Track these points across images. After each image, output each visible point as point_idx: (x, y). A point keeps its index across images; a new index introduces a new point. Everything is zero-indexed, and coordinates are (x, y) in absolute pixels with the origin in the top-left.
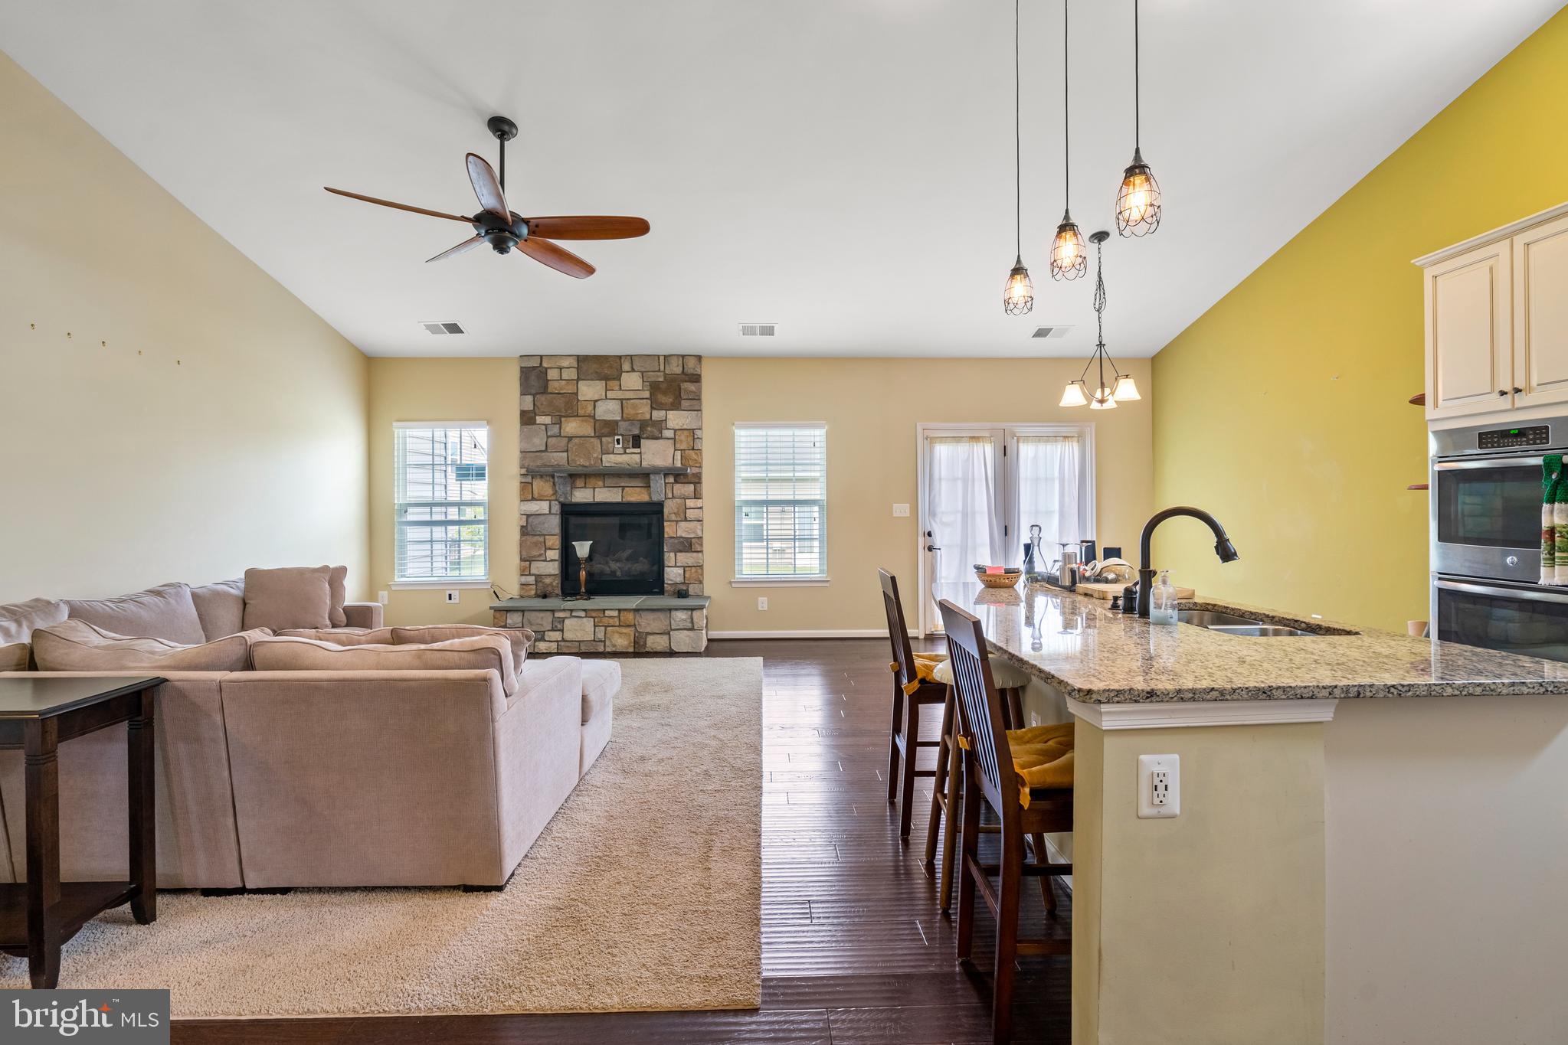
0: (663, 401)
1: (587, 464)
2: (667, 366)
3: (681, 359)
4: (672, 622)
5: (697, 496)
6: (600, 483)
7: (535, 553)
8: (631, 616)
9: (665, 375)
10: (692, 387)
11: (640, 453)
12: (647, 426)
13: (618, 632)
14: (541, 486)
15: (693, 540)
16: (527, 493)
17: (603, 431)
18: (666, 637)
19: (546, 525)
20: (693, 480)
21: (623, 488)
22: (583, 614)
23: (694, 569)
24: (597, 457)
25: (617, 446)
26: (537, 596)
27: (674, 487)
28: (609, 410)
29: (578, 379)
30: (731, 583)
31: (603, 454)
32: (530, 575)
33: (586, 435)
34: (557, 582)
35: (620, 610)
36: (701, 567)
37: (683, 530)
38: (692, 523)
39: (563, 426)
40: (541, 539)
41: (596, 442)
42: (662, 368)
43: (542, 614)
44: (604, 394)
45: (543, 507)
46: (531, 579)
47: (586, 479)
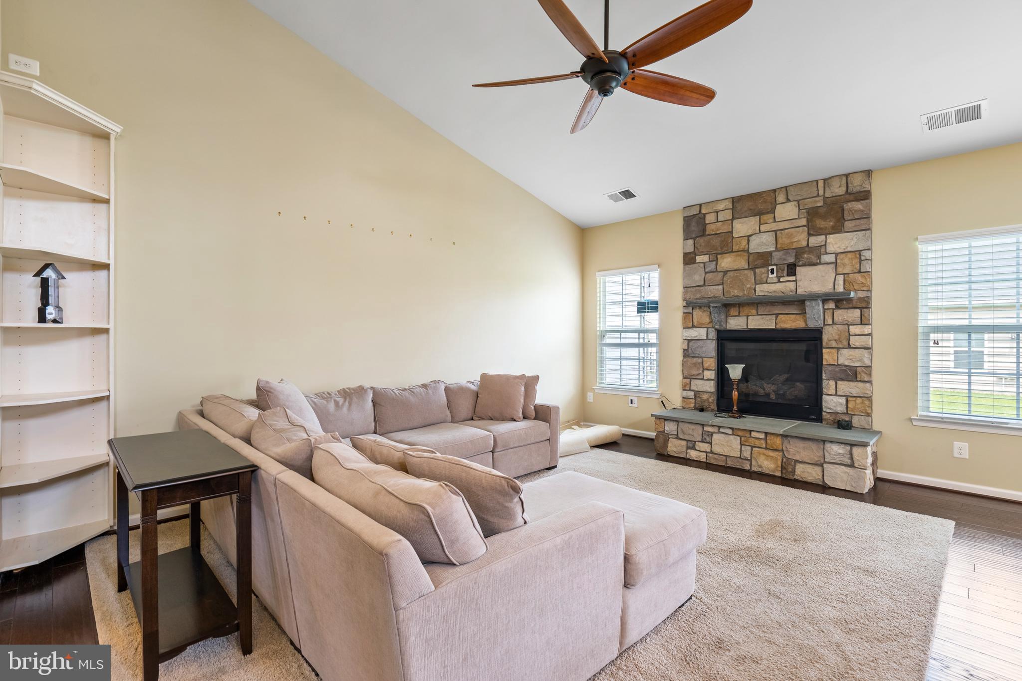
0: (822, 226)
1: (741, 294)
2: (827, 189)
3: (844, 179)
4: (826, 454)
5: (864, 321)
6: (754, 312)
7: (694, 372)
8: (778, 441)
9: (825, 198)
10: (858, 206)
11: (796, 281)
12: (804, 253)
13: (764, 454)
14: (700, 316)
15: (858, 369)
16: (689, 322)
17: (756, 263)
18: (819, 469)
19: (704, 349)
20: (859, 305)
21: (777, 315)
22: (730, 432)
23: (859, 401)
24: (750, 288)
25: (770, 276)
26: (696, 408)
27: (835, 313)
28: (763, 243)
29: (732, 220)
30: (911, 420)
31: (756, 284)
32: (690, 390)
33: (740, 268)
34: (712, 398)
35: (766, 434)
36: (870, 398)
37: (846, 358)
38: (857, 351)
39: (719, 263)
40: (700, 361)
41: (750, 274)
42: (821, 192)
43: (693, 427)
44: (758, 228)
45: (701, 333)
46: (691, 394)
47: (739, 307)
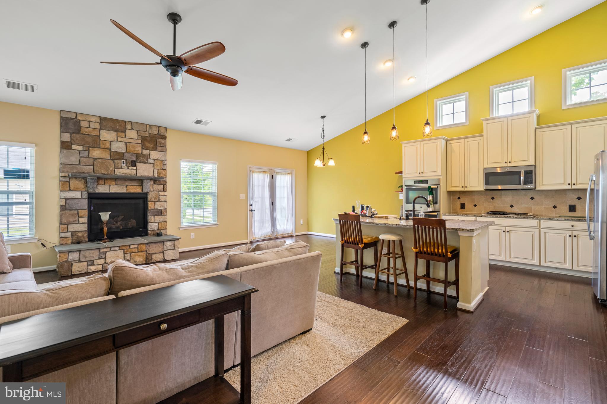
0: (148, 146)
1: (106, 173)
2: (150, 129)
3: (157, 128)
4: (165, 247)
5: (164, 190)
6: (114, 183)
7: (72, 219)
8: (144, 246)
9: (149, 134)
10: (163, 141)
11: (136, 169)
12: (141, 156)
13: (138, 255)
14: (74, 183)
15: (162, 210)
16: (65, 187)
17: (115, 157)
18: (162, 254)
19: (79, 204)
20: (163, 183)
21: (127, 186)
22: (117, 248)
23: (163, 223)
24: (112, 170)
25: (122, 165)
26: (73, 243)
27: (154, 186)
28: (119, 147)
29: (100, 129)
30: (179, 228)
31: (115, 168)
32: (68, 232)
33: (105, 158)
34: (86, 234)
35: (138, 244)
36: (166, 222)
37: (158, 206)
38: (162, 202)
39: (91, 152)
40: (76, 212)
41: (111, 162)
42: (148, 130)
43: (93, 251)
44: (116, 138)
45: (78, 195)
46: (69, 234)
47: (104, 180)
